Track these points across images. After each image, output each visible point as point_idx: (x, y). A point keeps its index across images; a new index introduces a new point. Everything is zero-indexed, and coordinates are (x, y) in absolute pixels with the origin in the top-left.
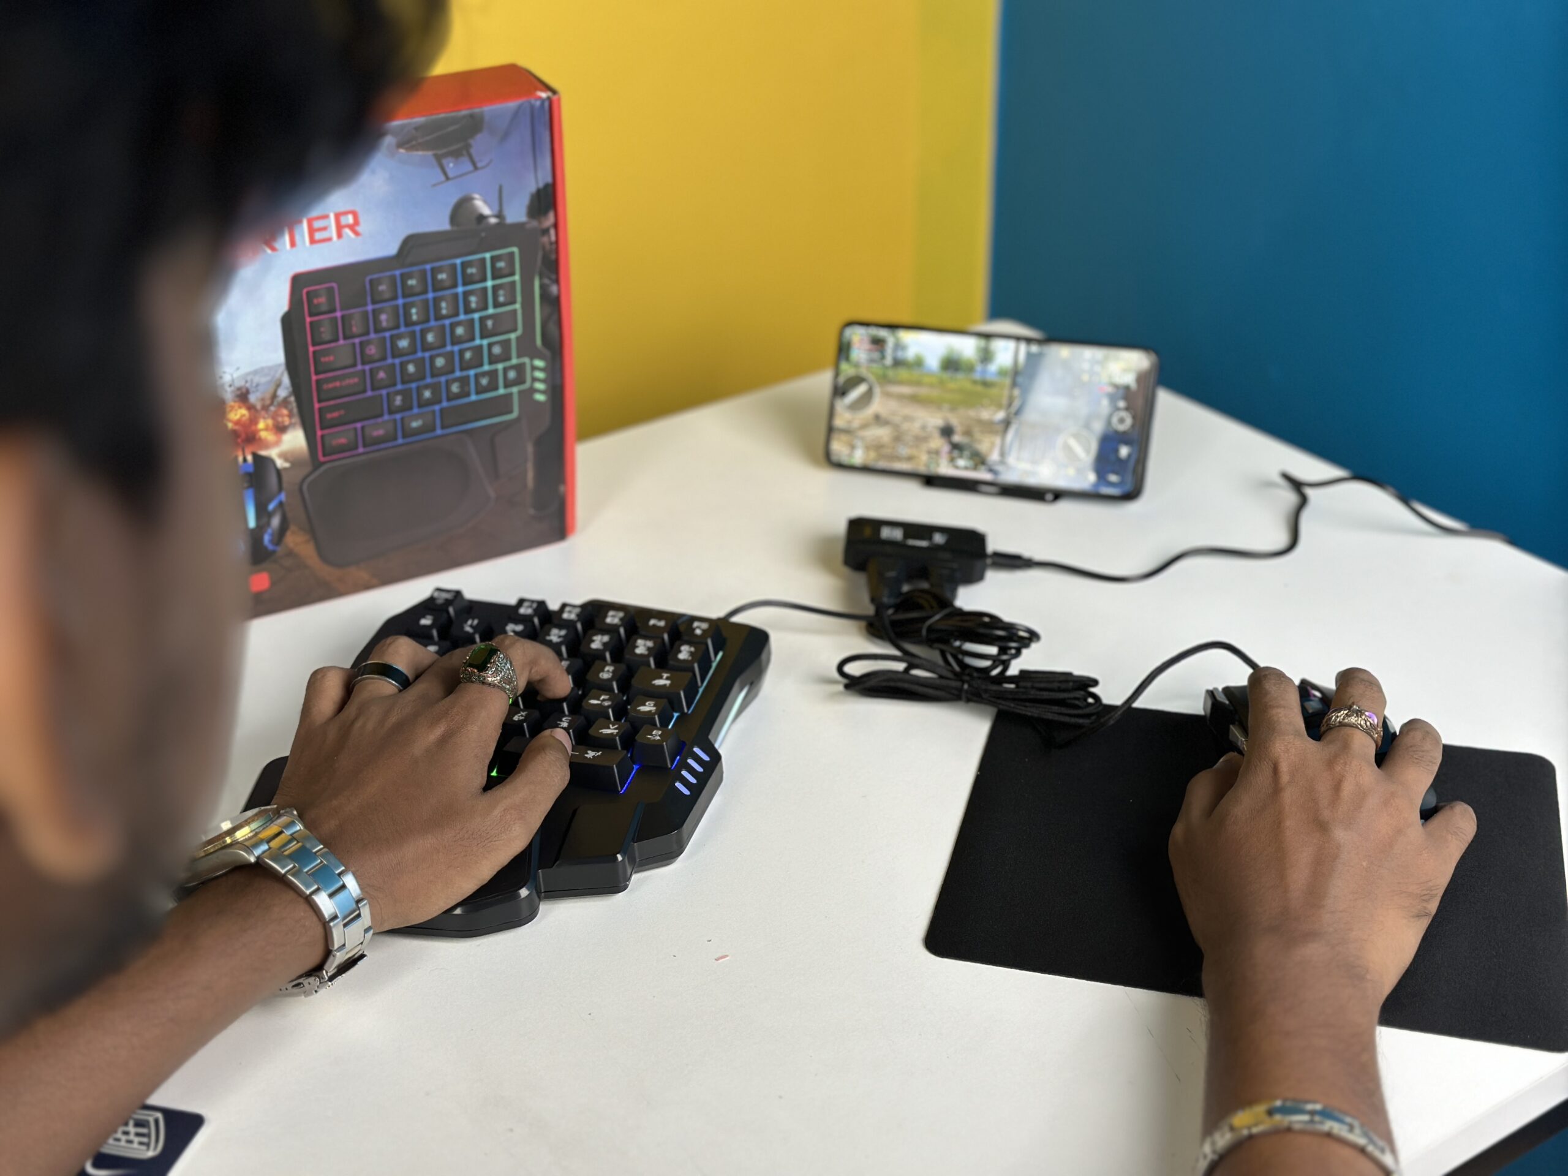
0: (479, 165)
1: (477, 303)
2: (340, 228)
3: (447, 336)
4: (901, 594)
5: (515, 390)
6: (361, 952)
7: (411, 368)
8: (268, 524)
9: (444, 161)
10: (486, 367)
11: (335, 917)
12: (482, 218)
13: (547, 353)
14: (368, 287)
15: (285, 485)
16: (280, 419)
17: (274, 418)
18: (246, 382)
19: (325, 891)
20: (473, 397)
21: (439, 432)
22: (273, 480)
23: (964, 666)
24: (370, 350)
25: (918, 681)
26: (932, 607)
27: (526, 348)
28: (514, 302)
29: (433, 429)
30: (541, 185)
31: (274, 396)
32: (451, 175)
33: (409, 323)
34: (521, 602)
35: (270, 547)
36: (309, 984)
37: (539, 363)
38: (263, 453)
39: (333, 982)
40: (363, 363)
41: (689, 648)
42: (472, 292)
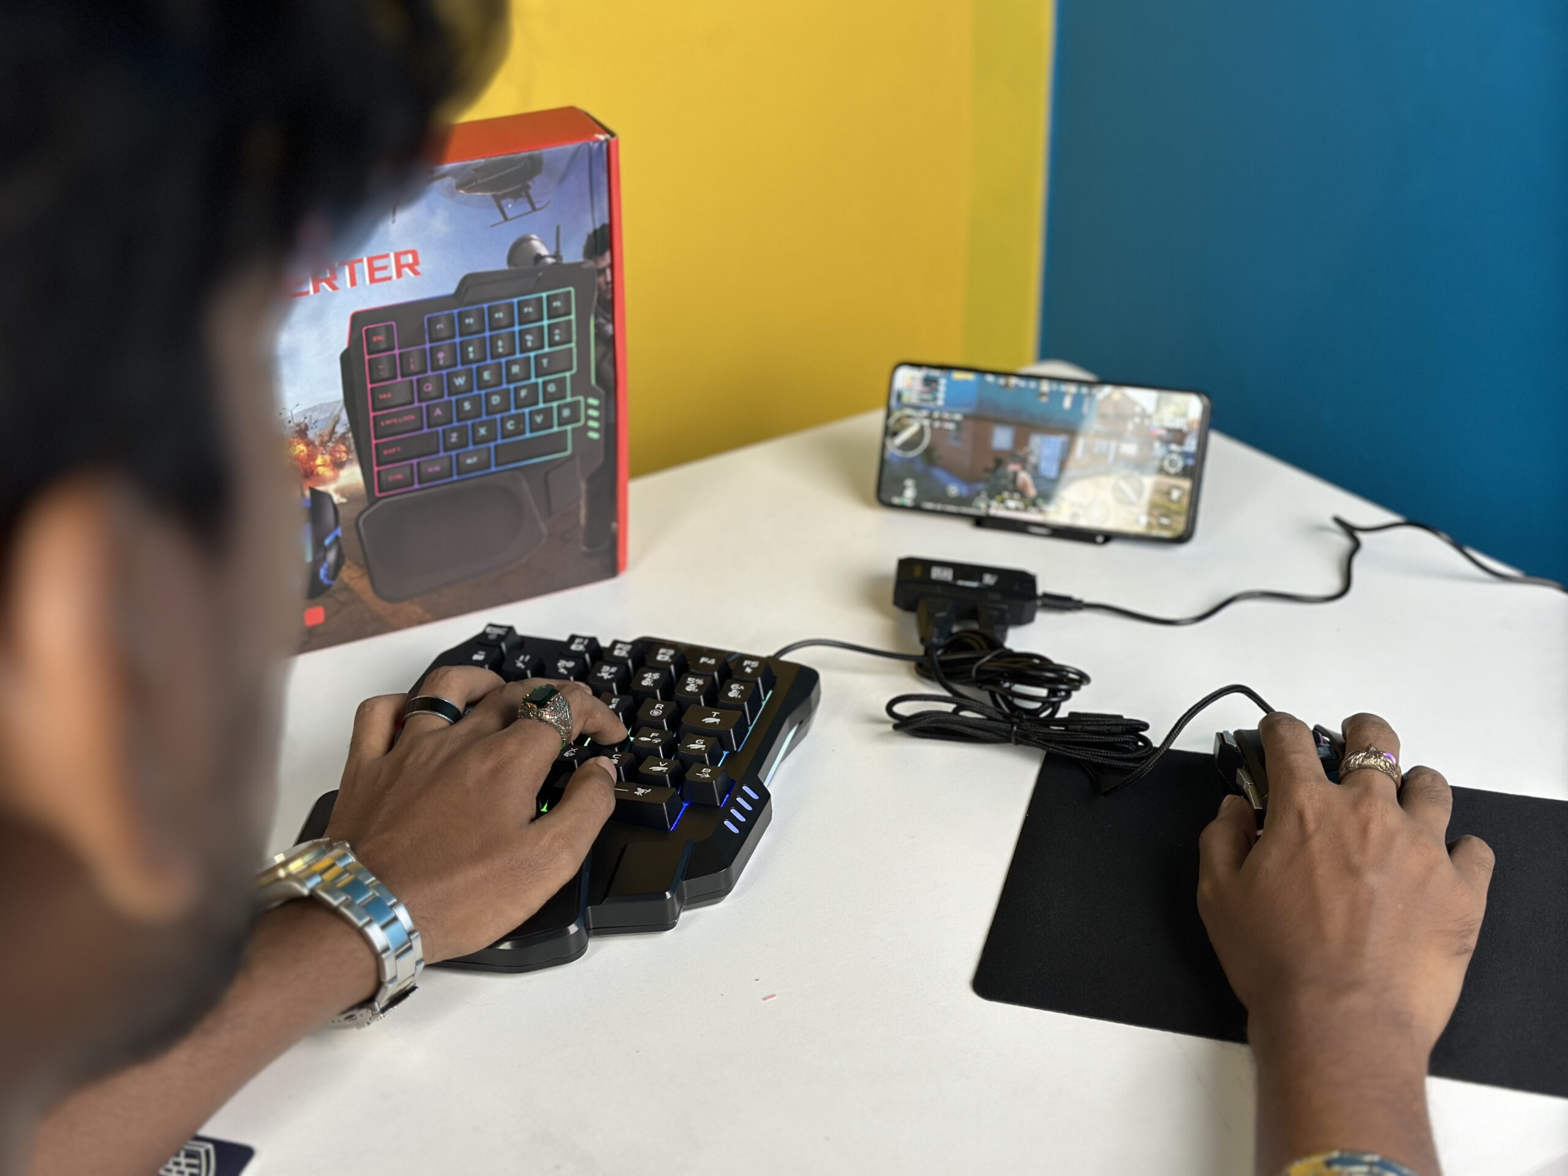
0: (537, 206)
1: (533, 341)
2: (399, 268)
3: (503, 375)
4: (951, 634)
5: (569, 427)
6: (412, 984)
7: (467, 406)
8: (324, 559)
9: (503, 202)
10: (541, 405)
11: (386, 949)
12: (539, 258)
13: (602, 392)
14: (426, 325)
15: (341, 520)
16: (338, 455)
17: (331, 454)
18: (305, 418)
19: (377, 923)
20: (528, 435)
21: (493, 469)
22: (330, 515)
23: (1014, 708)
24: (427, 387)
25: (967, 722)
26: (982, 648)
27: (581, 386)
28: (570, 341)
29: (488, 466)
30: (598, 226)
31: (333, 432)
32: (509, 216)
33: (465, 361)
34: (573, 638)
35: (326, 581)
36: (362, 1015)
37: (593, 402)
38: (321, 488)
39: (384, 1014)
40: (420, 401)
41: (739, 687)
42: (528, 331)
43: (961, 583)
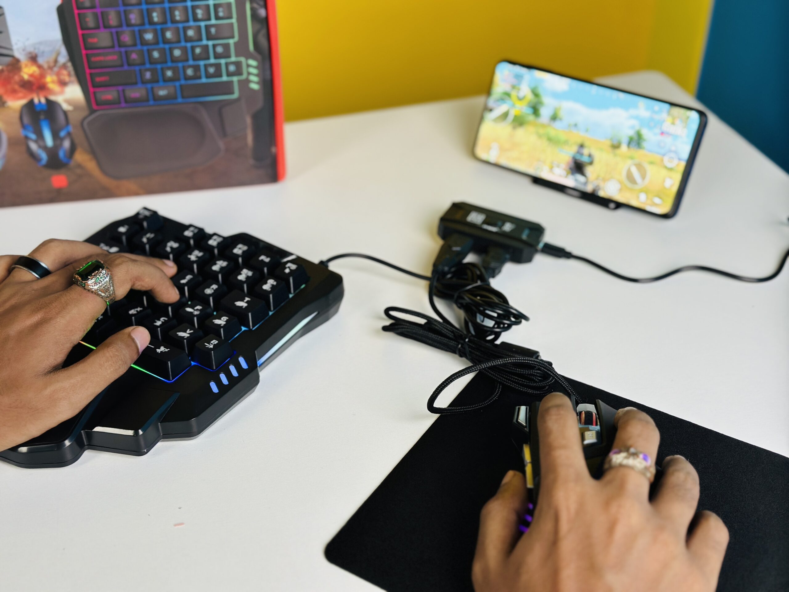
1: (203, 14)
3: (181, 35)
5: (235, 79)
7: (156, 54)
10: (212, 61)
13: (259, 57)
16: (62, 77)
17: (57, 75)
18: (35, 49)
20: (204, 80)
21: (180, 100)
22: (61, 117)
24: (124, 38)
27: (242, 51)
28: (230, 17)
29: (176, 98)
31: (56, 61)
33: (151, 23)
34: (190, 226)
37: (253, 62)
40: (120, 46)
41: (273, 282)
42: (198, 7)
43: (486, 227)
